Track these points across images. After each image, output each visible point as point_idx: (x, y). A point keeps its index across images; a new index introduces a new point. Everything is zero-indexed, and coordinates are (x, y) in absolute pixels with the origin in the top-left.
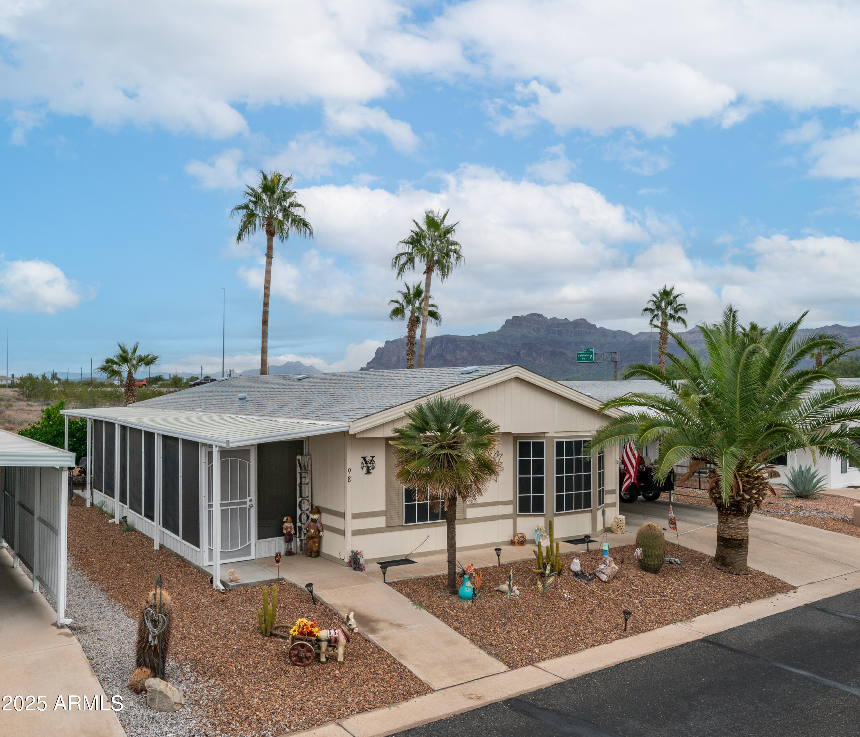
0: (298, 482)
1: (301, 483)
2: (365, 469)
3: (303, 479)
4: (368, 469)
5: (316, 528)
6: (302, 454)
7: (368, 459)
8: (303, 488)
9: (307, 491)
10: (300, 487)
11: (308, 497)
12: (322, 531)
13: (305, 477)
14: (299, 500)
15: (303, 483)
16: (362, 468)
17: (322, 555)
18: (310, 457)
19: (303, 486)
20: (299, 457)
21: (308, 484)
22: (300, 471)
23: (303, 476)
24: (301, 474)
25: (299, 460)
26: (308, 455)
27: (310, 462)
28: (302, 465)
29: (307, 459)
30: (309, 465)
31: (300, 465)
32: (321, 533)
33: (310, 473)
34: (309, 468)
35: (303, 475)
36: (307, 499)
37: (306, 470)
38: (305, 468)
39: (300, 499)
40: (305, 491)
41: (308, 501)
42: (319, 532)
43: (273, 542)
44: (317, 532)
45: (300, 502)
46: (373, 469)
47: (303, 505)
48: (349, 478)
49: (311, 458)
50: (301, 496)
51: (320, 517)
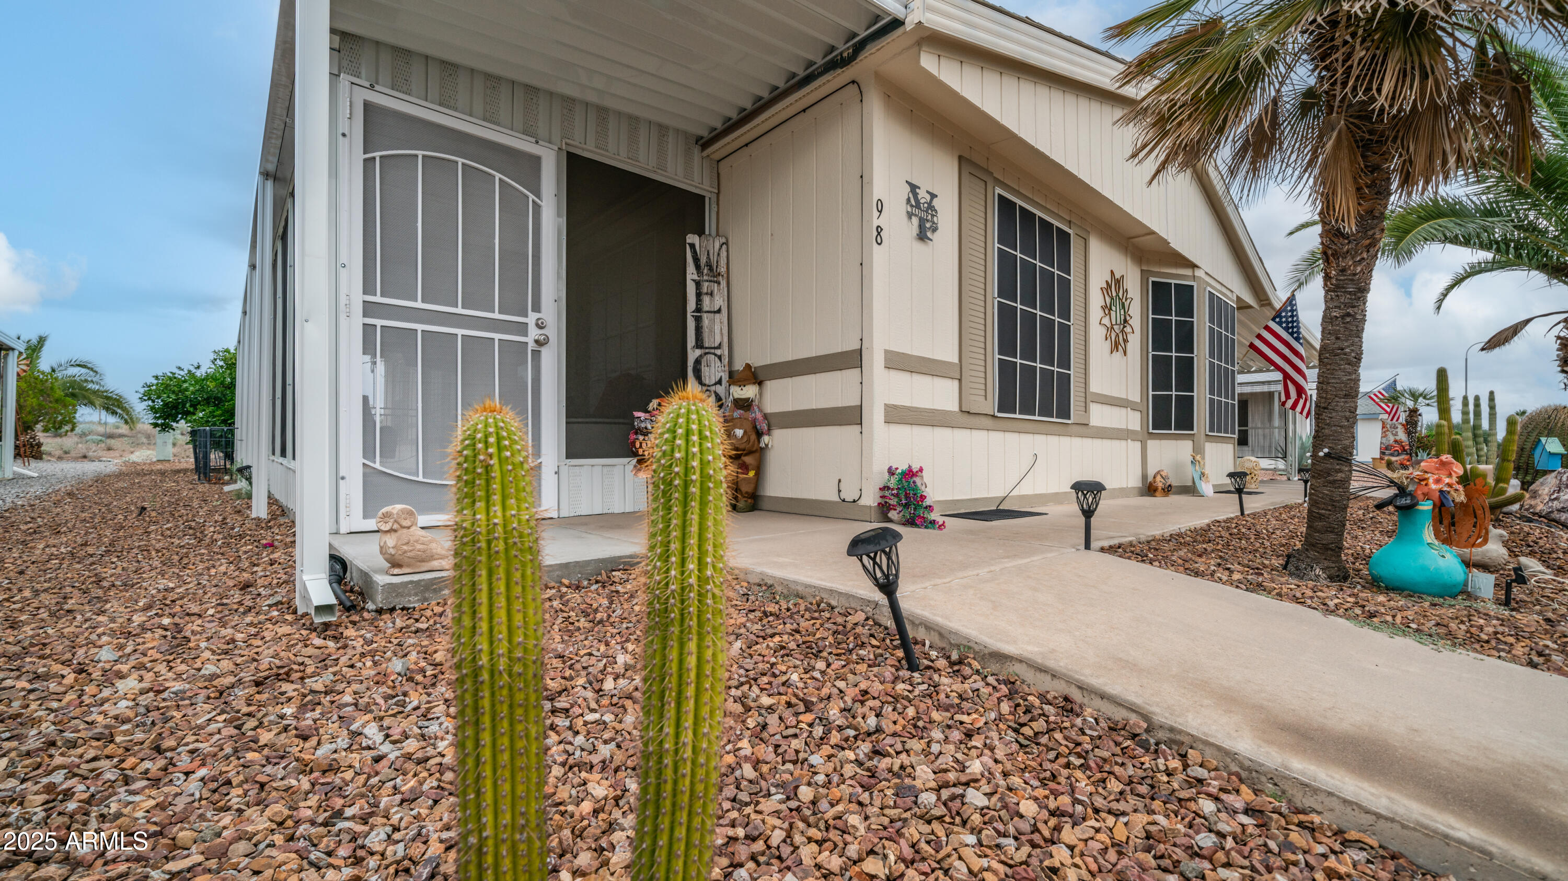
0: (691, 305)
1: (698, 309)
2: (915, 221)
3: (706, 300)
4: (921, 227)
5: (749, 426)
6: (701, 232)
7: (923, 196)
8: (706, 321)
9: (715, 331)
10: (698, 320)
11: (719, 347)
12: (769, 432)
13: (711, 294)
14: (693, 355)
15: (706, 308)
16: (910, 215)
17: (765, 505)
18: (724, 240)
19: (705, 316)
20: (692, 238)
21: (719, 311)
22: (696, 277)
23: (705, 290)
24: (698, 284)
25: (692, 246)
26: (718, 235)
27: (724, 254)
28: (703, 260)
29: (717, 245)
30: (723, 262)
31: (696, 260)
32: (766, 439)
33: (723, 283)
34: (723, 270)
35: (705, 287)
36: (718, 352)
37: (715, 276)
38: (711, 269)
39: (698, 352)
40: (712, 331)
41: (720, 358)
42: (759, 434)
43: (618, 471)
44: (753, 437)
45: (698, 362)
46: (935, 230)
47: (705, 371)
48: (879, 229)
49: (726, 243)
50: (699, 344)
51: (761, 394)
